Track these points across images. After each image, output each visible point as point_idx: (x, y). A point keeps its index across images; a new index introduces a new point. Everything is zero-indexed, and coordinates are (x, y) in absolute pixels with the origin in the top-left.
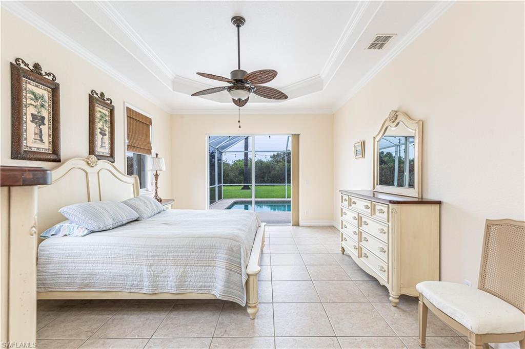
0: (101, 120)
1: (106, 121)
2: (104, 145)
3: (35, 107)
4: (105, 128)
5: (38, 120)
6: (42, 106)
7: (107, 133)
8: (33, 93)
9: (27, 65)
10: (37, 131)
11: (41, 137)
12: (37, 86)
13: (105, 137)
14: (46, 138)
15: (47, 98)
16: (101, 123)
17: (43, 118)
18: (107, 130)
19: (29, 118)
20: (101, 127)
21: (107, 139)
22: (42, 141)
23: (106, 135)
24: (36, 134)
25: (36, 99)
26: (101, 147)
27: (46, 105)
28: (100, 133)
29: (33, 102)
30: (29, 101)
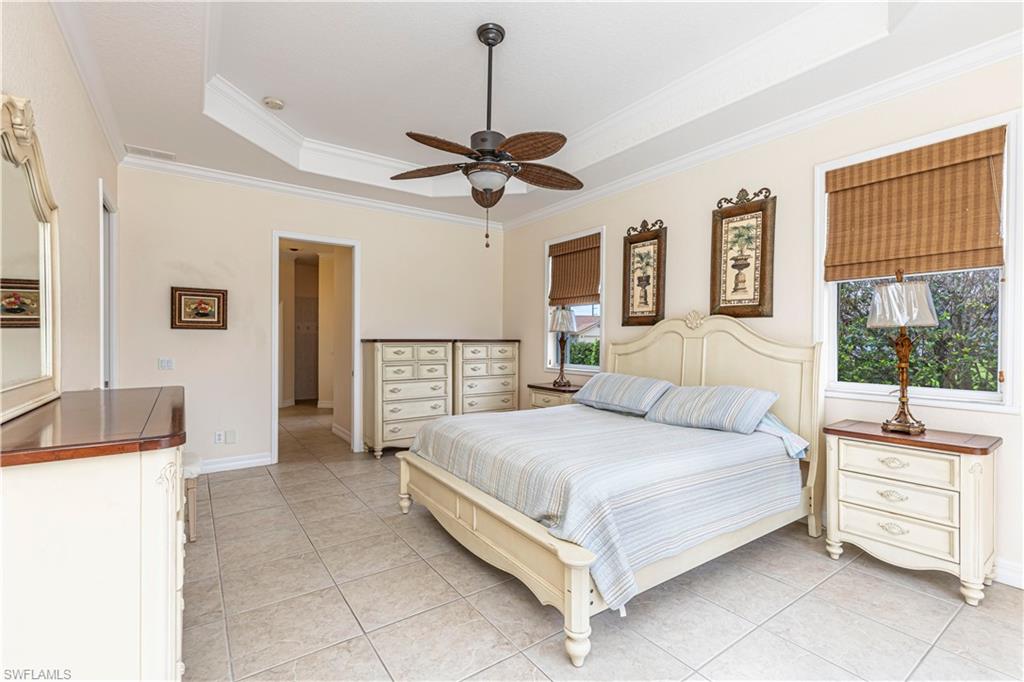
0: (735, 242)
1: (749, 239)
2: (740, 286)
3: (641, 268)
4: (747, 252)
5: (644, 281)
6: (648, 264)
7: (751, 261)
8: (640, 255)
9: (636, 229)
10: (643, 294)
11: (646, 299)
12: (644, 246)
13: (744, 271)
14: (651, 299)
15: (652, 254)
16: (736, 248)
17: (649, 277)
18: (752, 255)
19: (636, 282)
20: (736, 255)
21: (750, 274)
22: (646, 303)
23: (748, 265)
24: (641, 297)
25: (642, 259)
26: (735, 290)
27: (652, 261)
28: (733, 266)
29: (639, 265)
30: (636, 266)
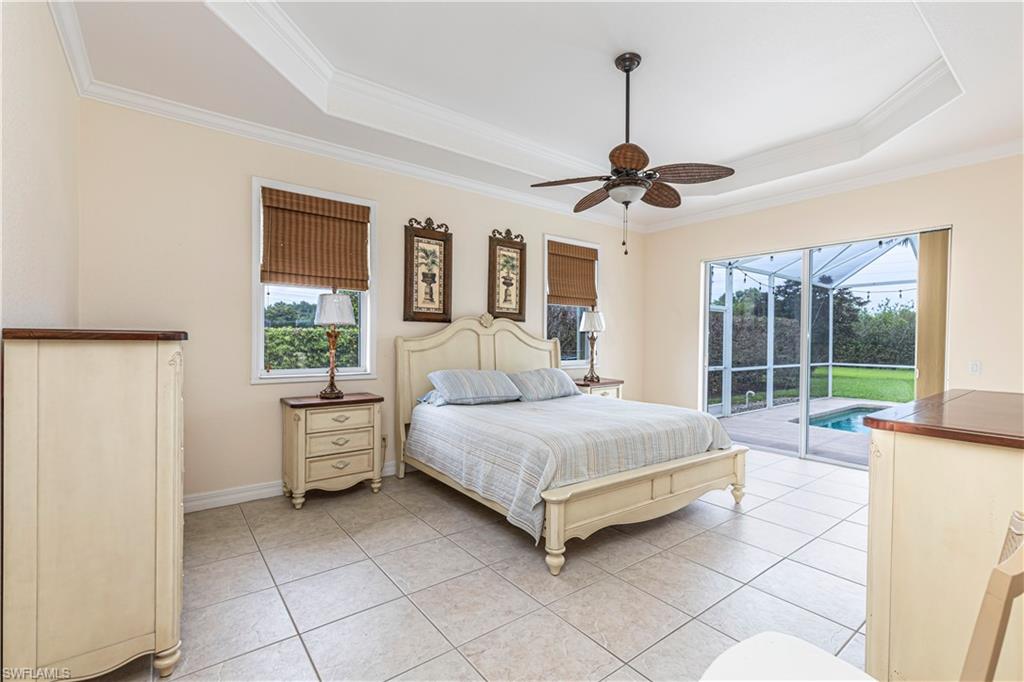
0: (504, 266)
1: (513, 266)
2: (508, 298)
3: (426, 265)
4: (512, 275)
5: (429, 278)
6: (433, 262)
7: (514, 282)
8: (424, 251)
9: (419, 223)
10: (428, 291)
11: (431, 296)
12: (429, 243)
13: (510, 288)
14: (436, 297)
15: (438, 254)
16: (505, 270)
17: (434, 275)
18: (515, 277)
19: (421, 277)
20: (505, 275)
21: (514, 290)
22: (432, 300)
23: (512, 284)
24: (426, 293)
25: (428, 256)
26: (505, 301)
27: (438, 260)
28: (504, 283)
29: (424, 260)
30: (420, 260)
